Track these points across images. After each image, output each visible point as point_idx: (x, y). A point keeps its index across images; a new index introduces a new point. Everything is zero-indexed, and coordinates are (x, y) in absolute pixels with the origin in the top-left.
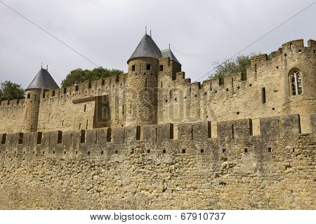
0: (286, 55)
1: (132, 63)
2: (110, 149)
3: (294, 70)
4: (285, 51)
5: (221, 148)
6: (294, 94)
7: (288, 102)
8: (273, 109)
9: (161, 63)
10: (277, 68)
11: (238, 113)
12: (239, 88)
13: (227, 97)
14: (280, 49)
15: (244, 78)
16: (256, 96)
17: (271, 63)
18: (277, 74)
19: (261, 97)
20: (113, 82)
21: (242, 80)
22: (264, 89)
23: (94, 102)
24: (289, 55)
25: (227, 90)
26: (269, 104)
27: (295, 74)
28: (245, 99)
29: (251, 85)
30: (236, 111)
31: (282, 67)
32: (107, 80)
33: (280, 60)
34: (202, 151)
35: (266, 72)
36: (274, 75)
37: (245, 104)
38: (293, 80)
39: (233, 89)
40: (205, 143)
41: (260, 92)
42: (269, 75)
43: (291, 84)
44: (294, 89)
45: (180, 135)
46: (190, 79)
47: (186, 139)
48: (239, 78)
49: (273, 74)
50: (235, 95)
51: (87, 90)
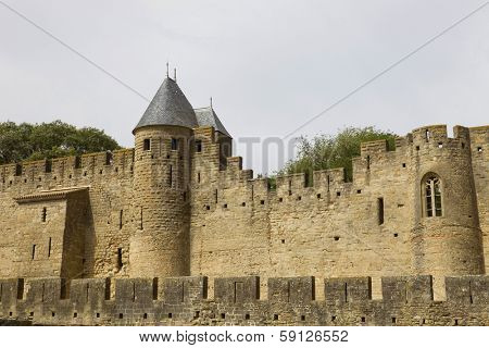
0: (418, 148)
1: (143, 135)
2: (158, 311)
3: (430, 176)
4: (417, 141)
5: (330, 316)
6: (430, 214)
7: (419, 228)
8: (396, 235)
9: (197, 136)
10: (404, 165)
11: (337, 239)
12: (339, 194)
13: (319, 208)
14: (410, 135)
15: (348, 178)
16: (369, 212)
17: (394, 157)
18: (403, 177)
19: (375, 214)
20: (100, 165)
21: (345, 181)
22: (381, 201)
23: (63, 204)
24: (423, 149)
25: (319, 196)
26: (389, 225)
27: (432, 182)
28: (349, 214)
29: (359, 192)
30: (334, 234)
31: (411, 166)
32: (86, 159)
33: (408, 153)
34: (303, 318)
35: (384, 171)
36: (398, 178)
37: (349, 223)
38: (428, 193)
39: (329, 196)
40: (307, 307)
41: (375, 204)
42: (391, 177)
43: (424, 198)
44: (429, 206)
45: (271, 295)
46: (252, 172)
47: (279, 299)
48: (340, 178)
49: (396, 175)
50: (332, 207)
51: (42, 175)
